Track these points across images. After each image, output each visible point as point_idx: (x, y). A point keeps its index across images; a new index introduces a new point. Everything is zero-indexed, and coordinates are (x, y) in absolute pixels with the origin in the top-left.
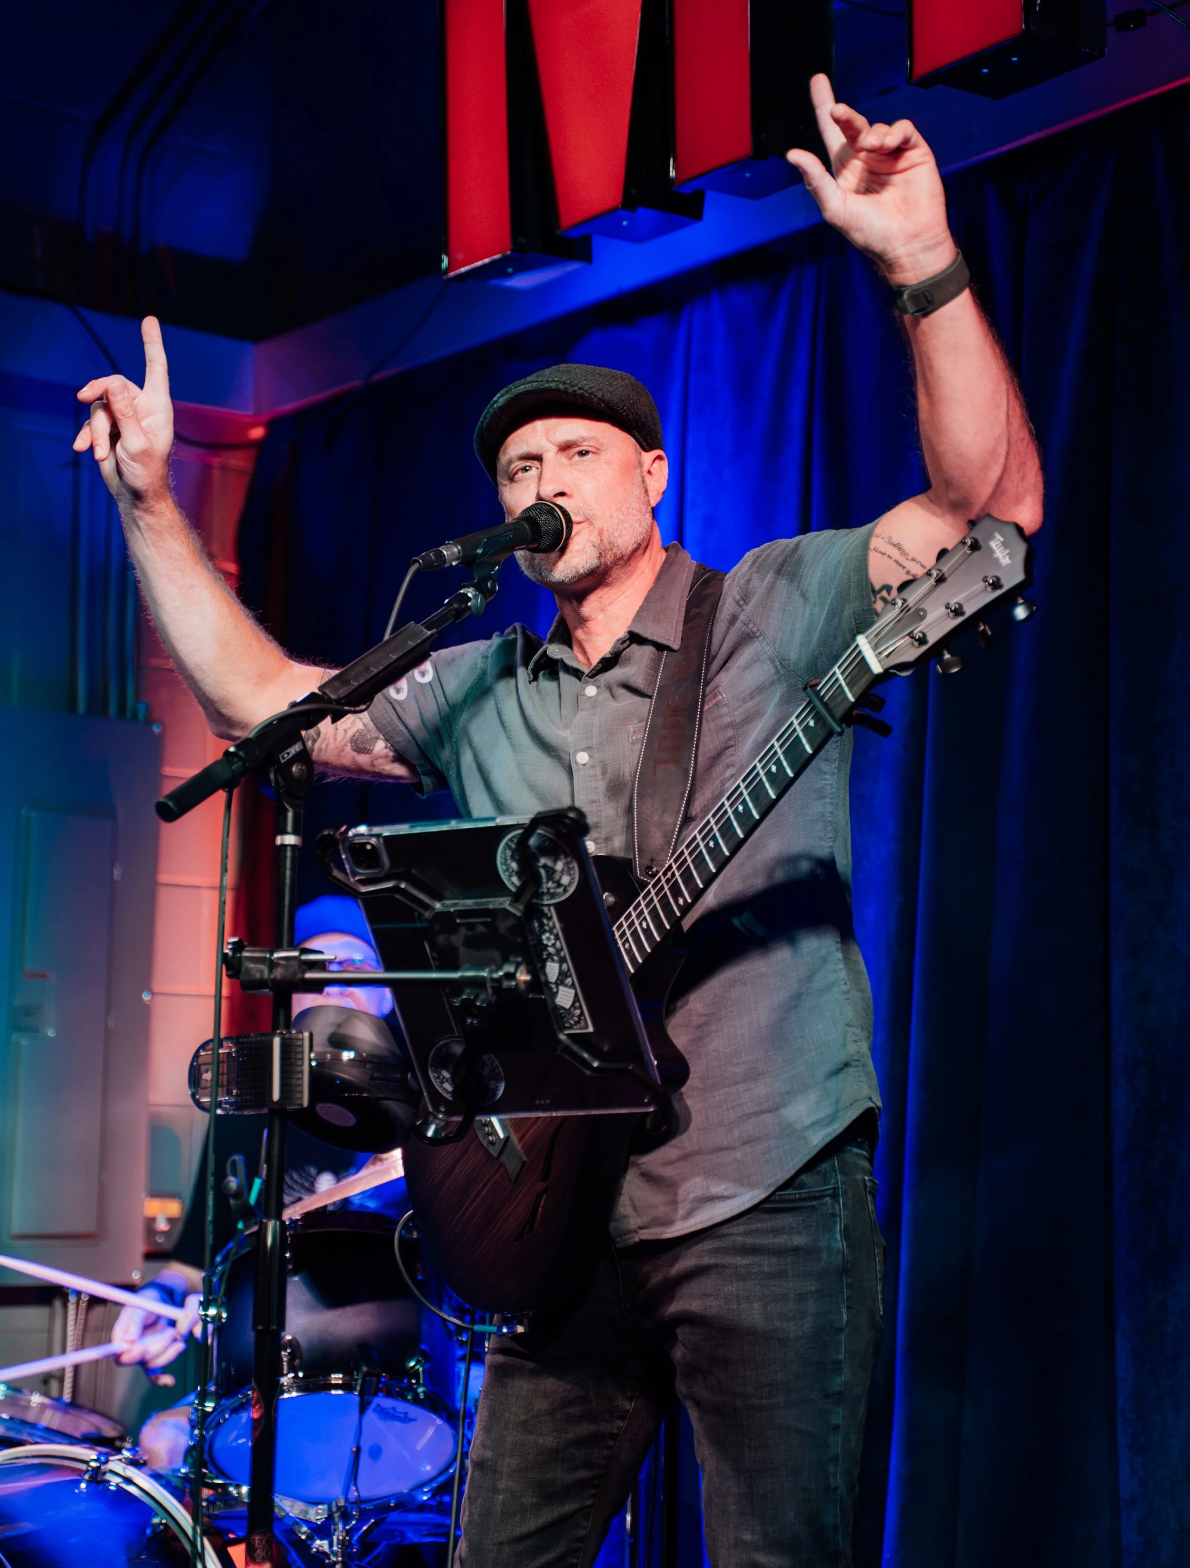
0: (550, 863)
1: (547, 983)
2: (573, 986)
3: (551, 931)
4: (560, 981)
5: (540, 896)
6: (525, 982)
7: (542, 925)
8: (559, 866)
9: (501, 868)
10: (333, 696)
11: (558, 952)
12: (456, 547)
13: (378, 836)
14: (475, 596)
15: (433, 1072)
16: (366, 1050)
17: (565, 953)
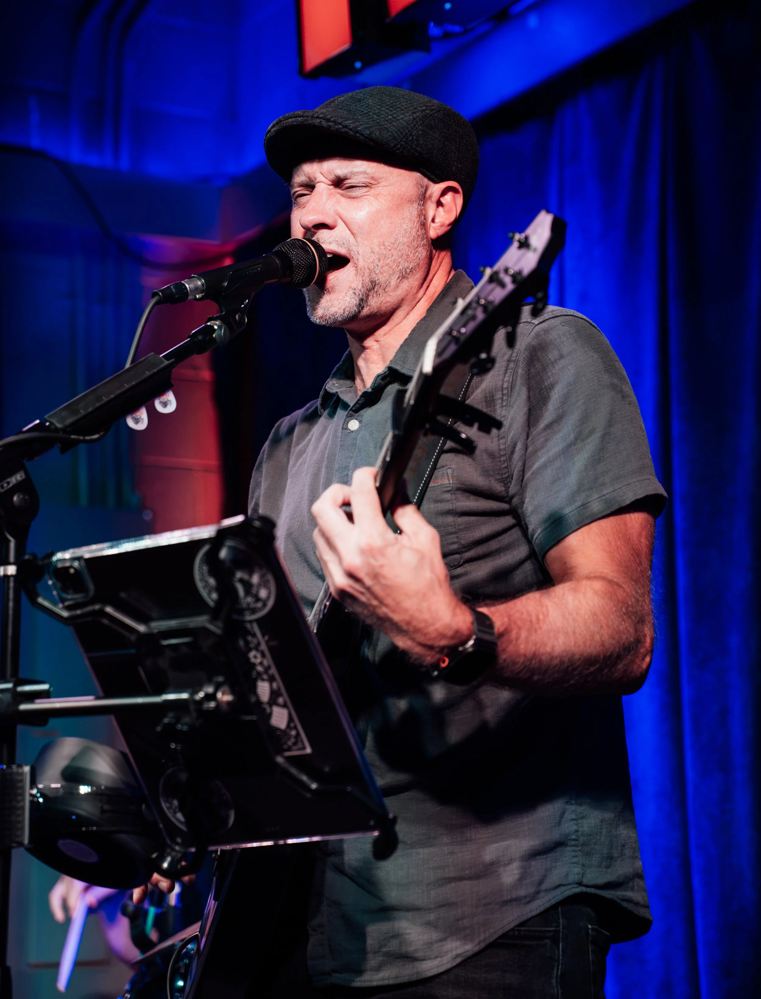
0: (246, 577)
1: (259, 702)
2: (285, 706)
3: (257, 648)
4: (273, 701)
5: (241, 612)
6: (228, 703)
7: (247, 643)
8: (255, 579)
9: (200, 585)
10: (59, 425)
11: (267, 669)
12: (200, 280)
13: (79, 559)
14: (220, 327)
15: (165, 801)
16: (104, 783)
17: (273, 671)
